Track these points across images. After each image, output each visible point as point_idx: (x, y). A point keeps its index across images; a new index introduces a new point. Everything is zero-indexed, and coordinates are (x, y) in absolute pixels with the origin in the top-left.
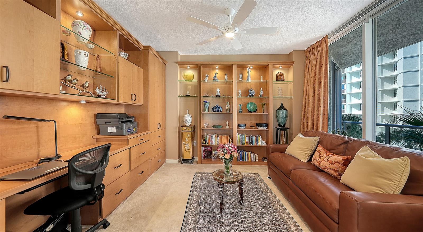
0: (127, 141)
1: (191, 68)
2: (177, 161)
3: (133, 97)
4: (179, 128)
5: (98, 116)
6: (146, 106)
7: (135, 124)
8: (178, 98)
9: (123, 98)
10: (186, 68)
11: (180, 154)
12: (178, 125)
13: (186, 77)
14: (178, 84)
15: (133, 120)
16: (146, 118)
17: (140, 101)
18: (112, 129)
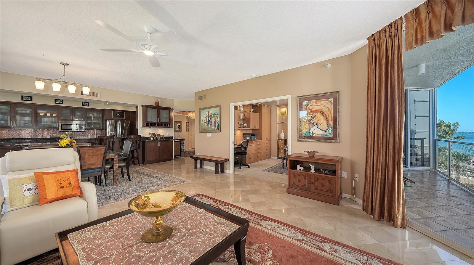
0: (253, 143)
1: (284, 107)
2: (277, 158)
3: (255, 126)
4: (278, 140)
5: (244, 134)
6: (260, 130)
7: (256, 137)
8: (278, 124)
9: (252, 127)
10: (282, 107)
11: (278, 155)
12: (277, 139)
13: (281, 113)
14: (278, 116)
15: (255, 135)
16: (260, 134)
17: (258, 127)
18: (248, 138)
